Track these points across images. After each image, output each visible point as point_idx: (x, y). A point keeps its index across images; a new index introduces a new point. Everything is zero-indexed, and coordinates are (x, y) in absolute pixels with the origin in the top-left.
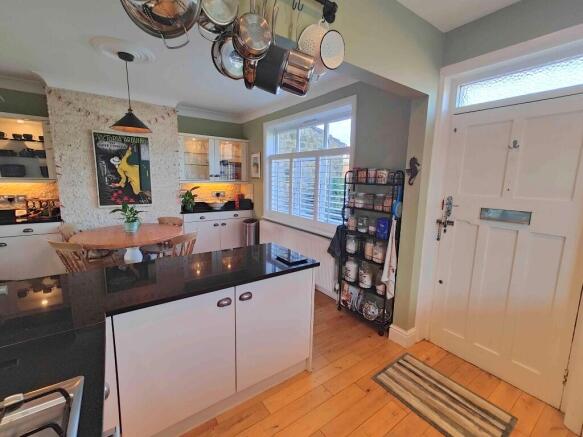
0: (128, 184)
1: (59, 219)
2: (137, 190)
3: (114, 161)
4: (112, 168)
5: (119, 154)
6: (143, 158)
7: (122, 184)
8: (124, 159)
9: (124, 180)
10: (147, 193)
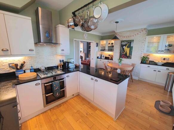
0: (126, 53)
1: (112, 60)
2: (128, 55)
3: (124, 47)
4: (123, 49)
5: (125, 45)
6: (131, 46)
7: (125, 53)
8: (126, 47)
9: (125, 52)
10: (130, 56)
